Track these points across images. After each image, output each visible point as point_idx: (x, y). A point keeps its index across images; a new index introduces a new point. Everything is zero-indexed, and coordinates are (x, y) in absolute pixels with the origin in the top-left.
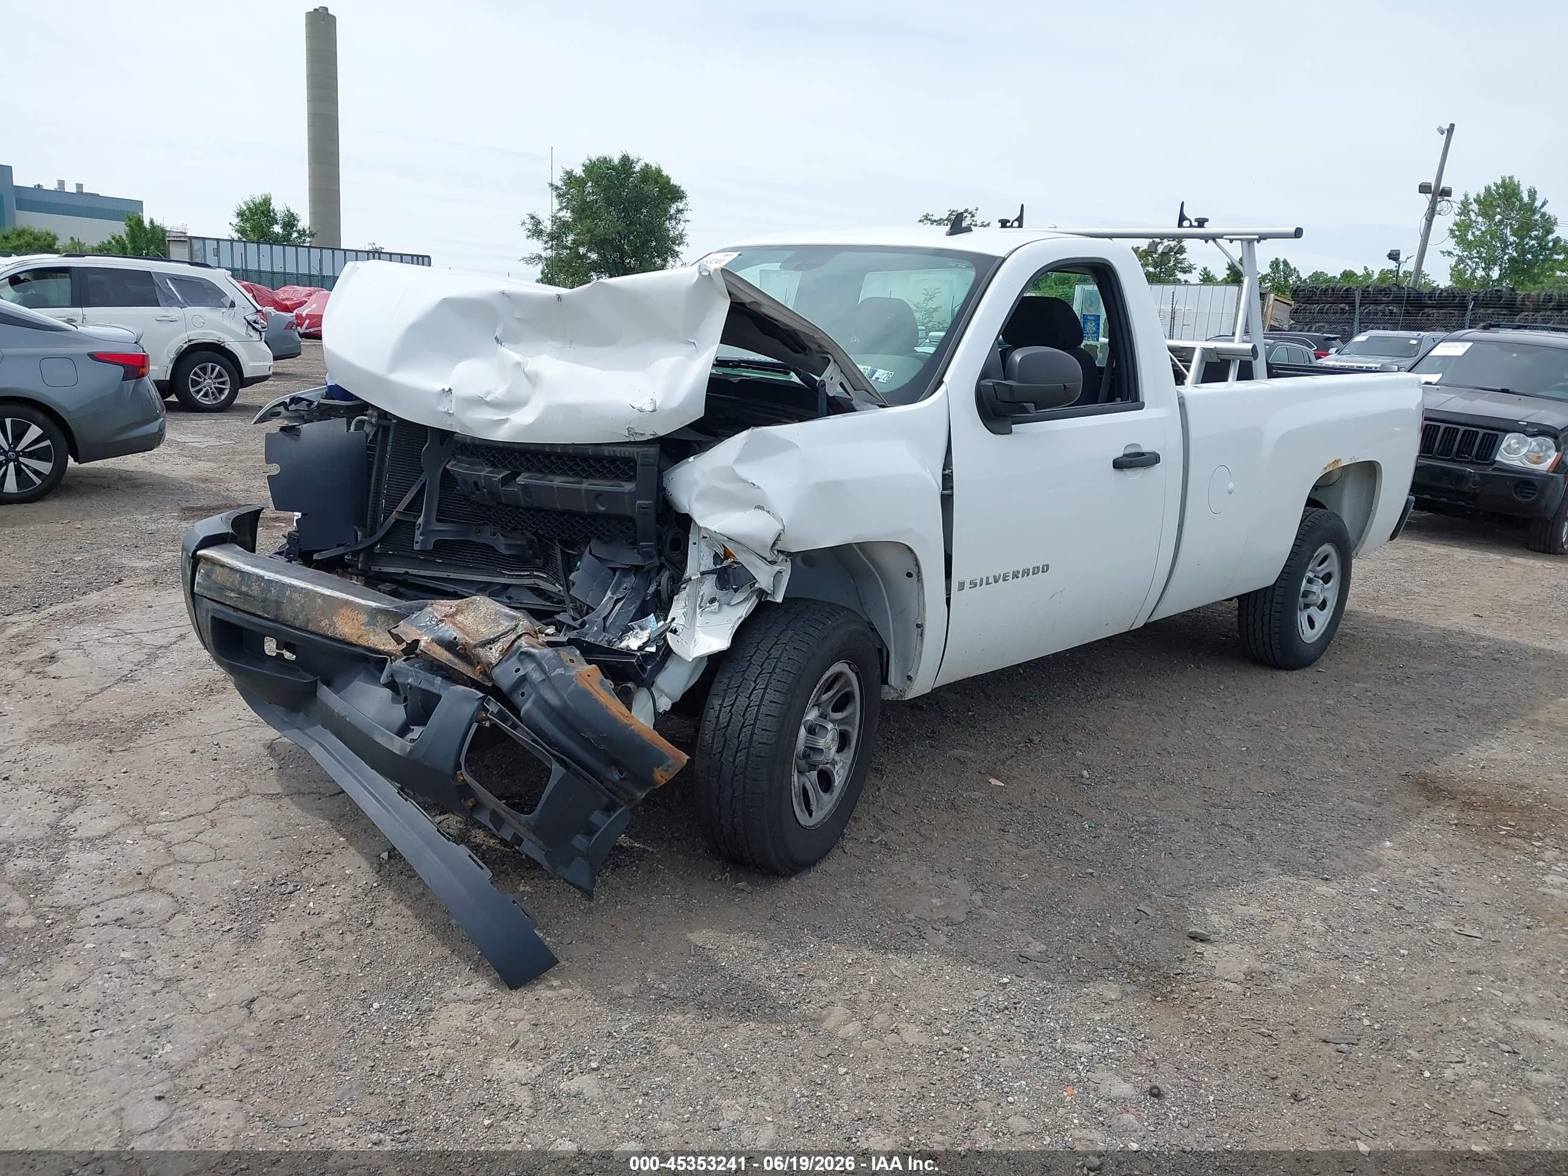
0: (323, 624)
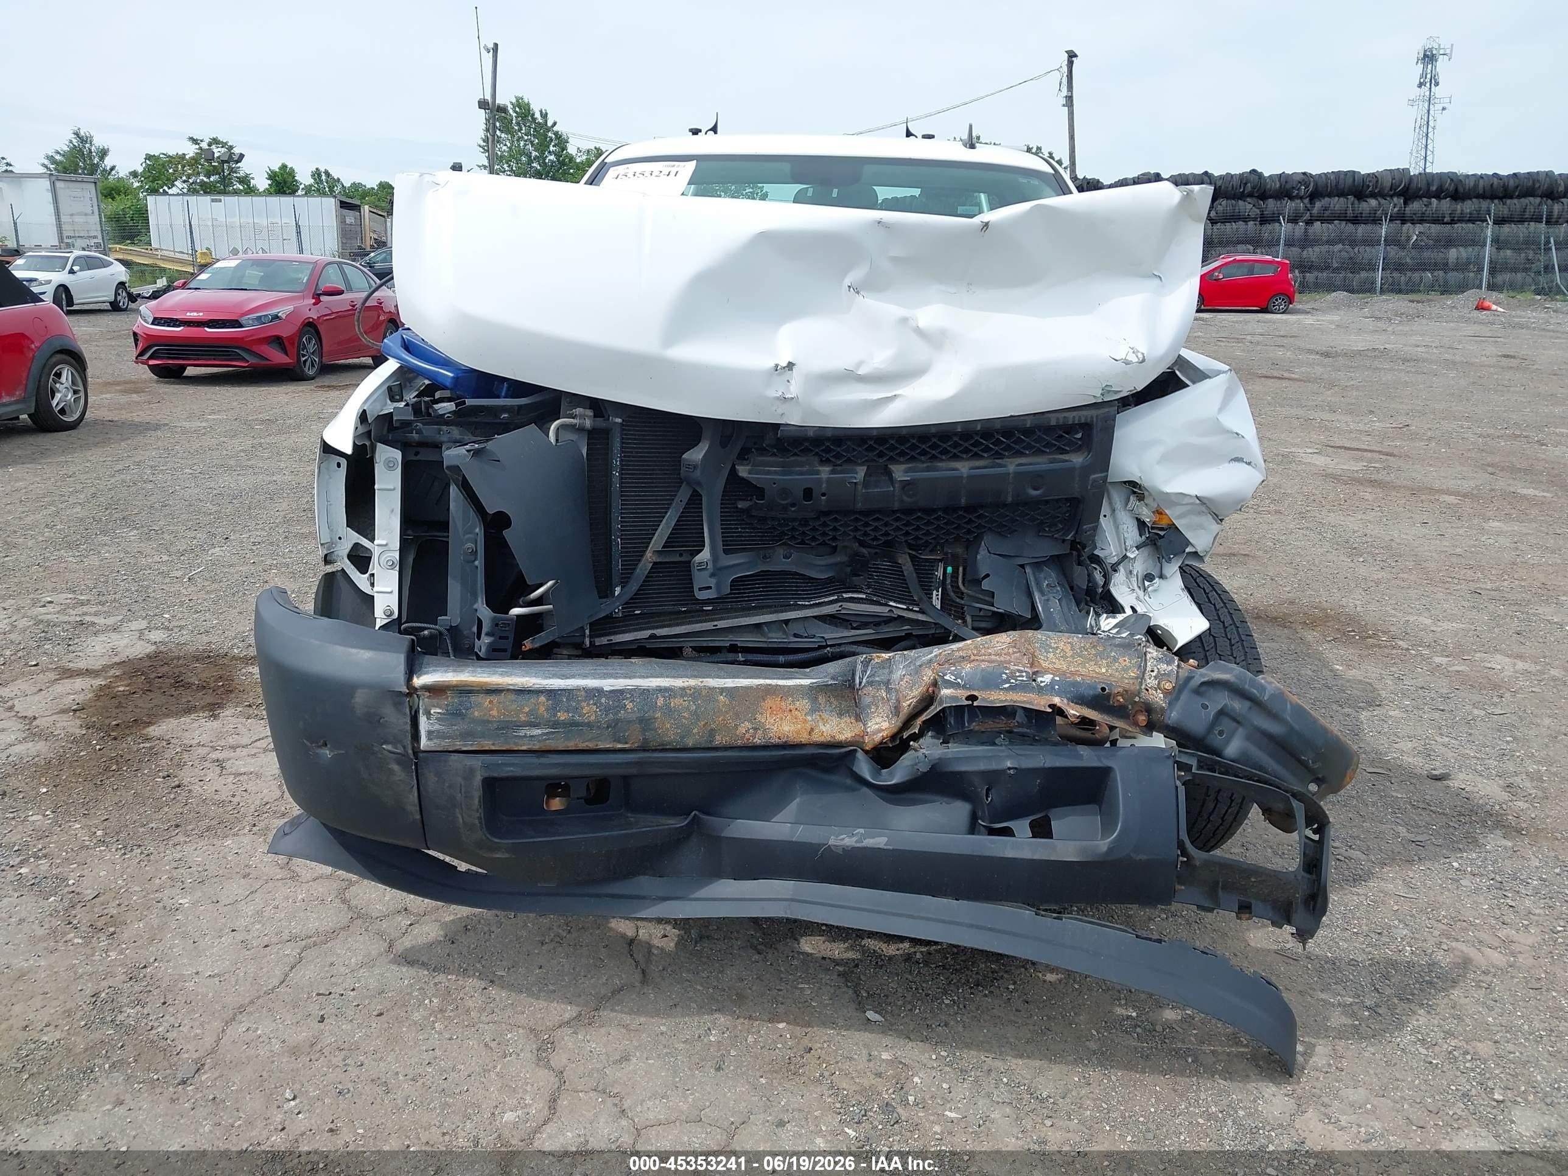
0: (742, 730)
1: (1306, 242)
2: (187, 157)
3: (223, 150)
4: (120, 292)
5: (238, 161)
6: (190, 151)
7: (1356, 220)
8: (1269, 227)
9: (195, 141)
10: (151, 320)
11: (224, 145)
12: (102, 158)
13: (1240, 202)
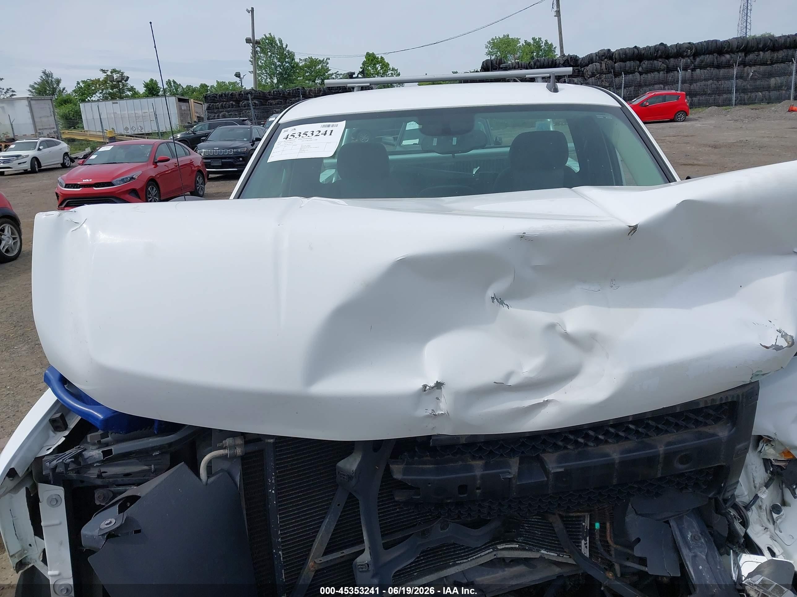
1: (692, 81)
2: (101, 80)
3: (118, 75)
4: (66, 157)
5: (126, 81)
6: (102, 76)
7: (719, 67)
8: (672, 74)
9: (104, 71)
10: (64, 185)
11: (118, 72)
12: (58, 85)
13: (655, 62)
